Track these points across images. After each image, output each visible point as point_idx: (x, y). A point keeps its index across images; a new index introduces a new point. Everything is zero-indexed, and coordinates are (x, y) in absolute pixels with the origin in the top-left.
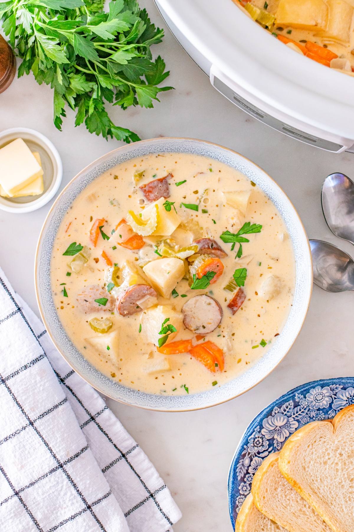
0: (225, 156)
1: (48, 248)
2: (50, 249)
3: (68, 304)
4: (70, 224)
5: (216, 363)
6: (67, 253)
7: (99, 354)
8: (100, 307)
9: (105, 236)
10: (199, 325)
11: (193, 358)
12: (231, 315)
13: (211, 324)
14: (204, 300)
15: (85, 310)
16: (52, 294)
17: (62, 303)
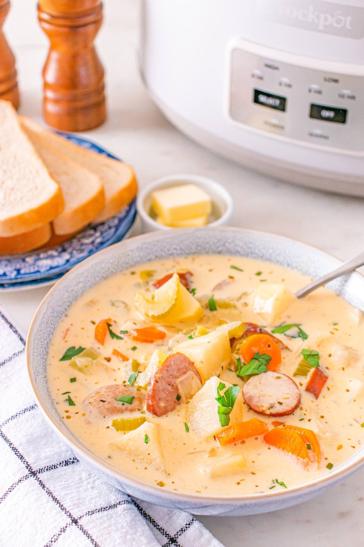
1: (42, 351)
2: (45, 354)
3: (77, 413)
4: (68, 330)
5: (308, 444)
6: (66, 357)
7: (133, 461)
8: (124, 407)
9: (113, 335)
10: (272, 402)
11: (272, 447)
12: (313, 399)
13: (289, 398)
14: (270, 375)
15: (103, 414)
16: (54, 403)
17: (67, 412)
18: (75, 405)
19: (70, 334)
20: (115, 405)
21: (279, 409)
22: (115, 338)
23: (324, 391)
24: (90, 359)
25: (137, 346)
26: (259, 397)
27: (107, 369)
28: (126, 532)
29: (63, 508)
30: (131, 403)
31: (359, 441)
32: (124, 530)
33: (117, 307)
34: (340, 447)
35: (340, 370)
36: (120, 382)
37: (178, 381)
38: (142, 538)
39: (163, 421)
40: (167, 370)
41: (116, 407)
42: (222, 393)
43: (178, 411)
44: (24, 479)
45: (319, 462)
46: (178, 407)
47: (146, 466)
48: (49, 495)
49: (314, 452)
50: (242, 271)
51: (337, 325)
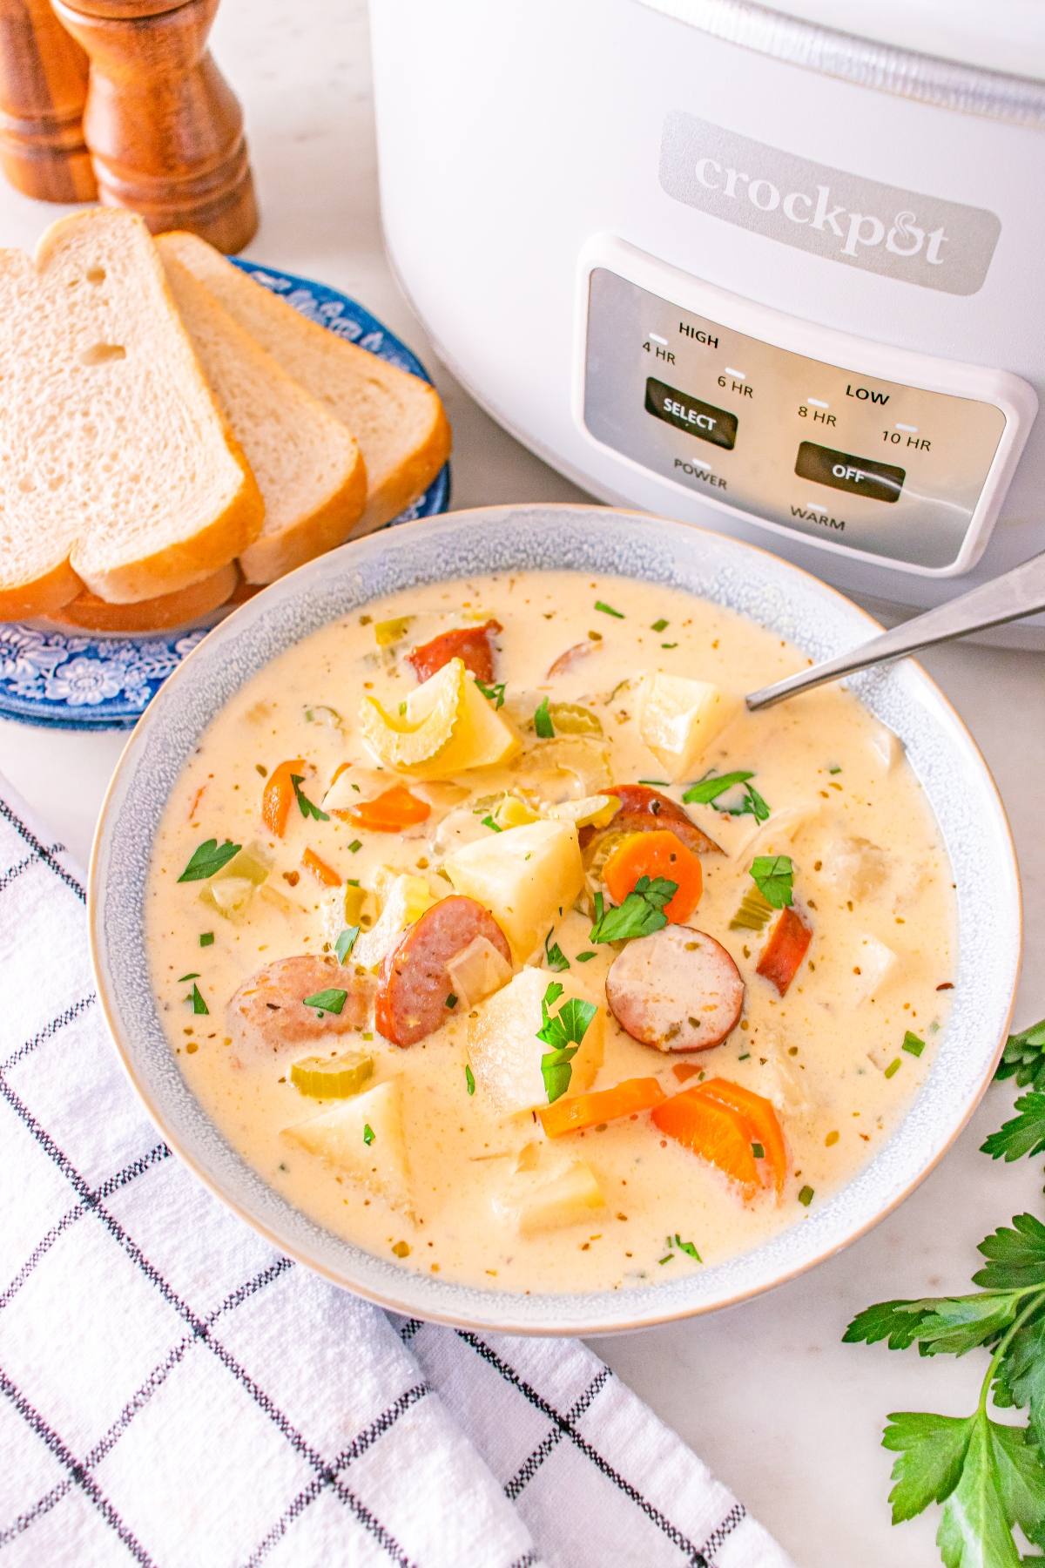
0: (634, 545)
1: (134, 862)
2: (141, 869)
3: (212, 1036)
4: (200, 793)
5: (757, 1142)
6: (190, 874)
7: (339, 1180)
8: (323, 1023)
9: (307, 807)
10: (676, 1020)
11: (670, 1141)
12: (774, 995)
13: (716, 1007)
14: (673, 938)
15: (273, 1041)
16: (154, 1009)
17: (189, 1032)
18: (207, 1013)
19: (207, 803)
20: (301, 1018)
21: (690, 1037)
22: (311, 816)
23: (802, 973)
24: (245, 884)
25: (362, 839)
26: (646, 1001)
27: (286, 908)
28: (324, 1340)
29: (169, 1294)
30: (338, 1011)
31: (879, 1120)
32: (318, 1336)
33: (319, 724)
34: (832, 1139)
35: (841, 908)
36: (317, 950)
37: (451, 965)
38: (362, 1349)
39: (415, 1060)
40: (423, 944)
41: (302, 1024)
42: (553, 1012)
43: (452, 1031)
44: (72, 1219)
45: (779, 1189)
46: (451, 1020)
47: (369, 1196)
48: (134, 1258)
49: (770, 1162)
50: (621, 616)
51: (839, 774)
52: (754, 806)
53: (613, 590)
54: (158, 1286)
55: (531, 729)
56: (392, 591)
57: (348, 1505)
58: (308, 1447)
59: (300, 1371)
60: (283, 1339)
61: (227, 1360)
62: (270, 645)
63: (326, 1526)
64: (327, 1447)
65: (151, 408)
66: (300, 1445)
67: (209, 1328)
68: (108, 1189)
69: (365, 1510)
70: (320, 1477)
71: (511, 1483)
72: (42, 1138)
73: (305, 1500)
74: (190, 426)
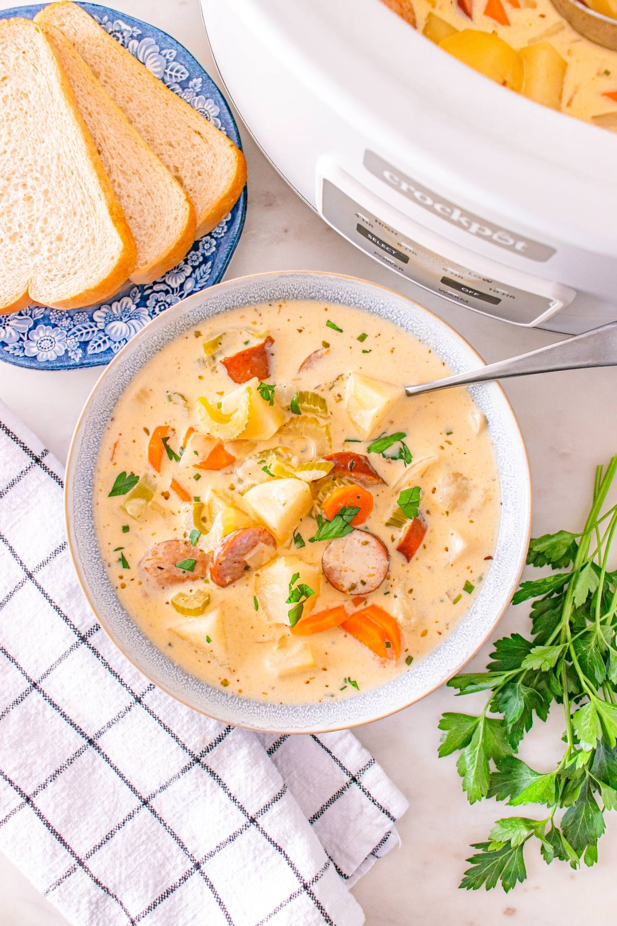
0: (350, 293)
1: (86, 491)
2: (89, 492)
3: (132, 580)
4: (115, 445)
5: (387, 641)
6: (114, 492)
7: (196, 651)
8: (185, 576)
9: (171, 454)
10: (355, 582)
11: (348, 635)
12: (405, 562)
13: (374, 575)
14: (357, 537)
15: (161, 584)
16: (105, 566)
17: (121, 577)
18: (129, 568)
19: (120, 451)
20: (174, 574)
21: (361, 589)
22: (173, 459)
23: (419, 552)
24: (142, 502)
25: (200, 473)
26: (341, 571)
27: (164, 513)
29: (123, 683)
30: (192, 570)
31: (447, 625)
33: (175, 403)
34: (424, 634)
35: (443, 514)
36: (181, 537)
37: (246, 557)
39: (229, 593)
40: (232, 552)
41: (175, 576)
42: (295, 587)
43: (247, 579)
44: (75, 647)
45: (398, 656)
46: (246, 575)
47: (210, 659)
48: (105, 666)
49: (394, 648)
50: (341, 331)
51: (451, 435)
52: (404, 455)
53: (338, 314)
54: (118, 679)
55: (289, 409)
56: (212, 315)
57: (206, 770)
58: (188, 749)
59: (183, 718)
60: (174, 704)
61: (151, 713)
62: (146, 355)
63: (197, 778)
64: (196, 749)
65: (64, 183)
66: (184, 748)
67: (142, 699)
68: (90, 633)
69: (213, 772)
70: (193, 760)
71: (276, 743)
72: (57, 608)
73: (186, 769)
74: (88, 201)
